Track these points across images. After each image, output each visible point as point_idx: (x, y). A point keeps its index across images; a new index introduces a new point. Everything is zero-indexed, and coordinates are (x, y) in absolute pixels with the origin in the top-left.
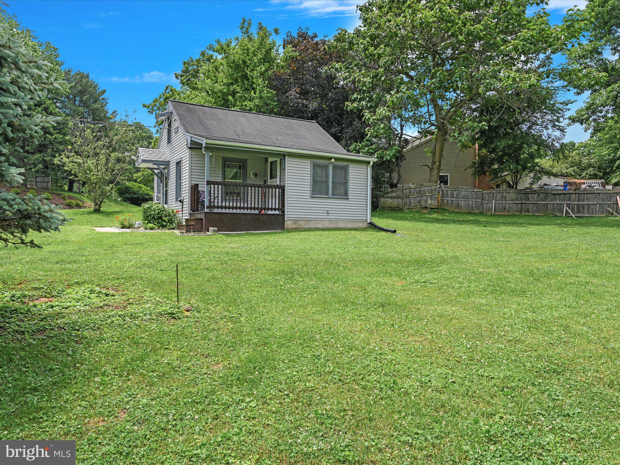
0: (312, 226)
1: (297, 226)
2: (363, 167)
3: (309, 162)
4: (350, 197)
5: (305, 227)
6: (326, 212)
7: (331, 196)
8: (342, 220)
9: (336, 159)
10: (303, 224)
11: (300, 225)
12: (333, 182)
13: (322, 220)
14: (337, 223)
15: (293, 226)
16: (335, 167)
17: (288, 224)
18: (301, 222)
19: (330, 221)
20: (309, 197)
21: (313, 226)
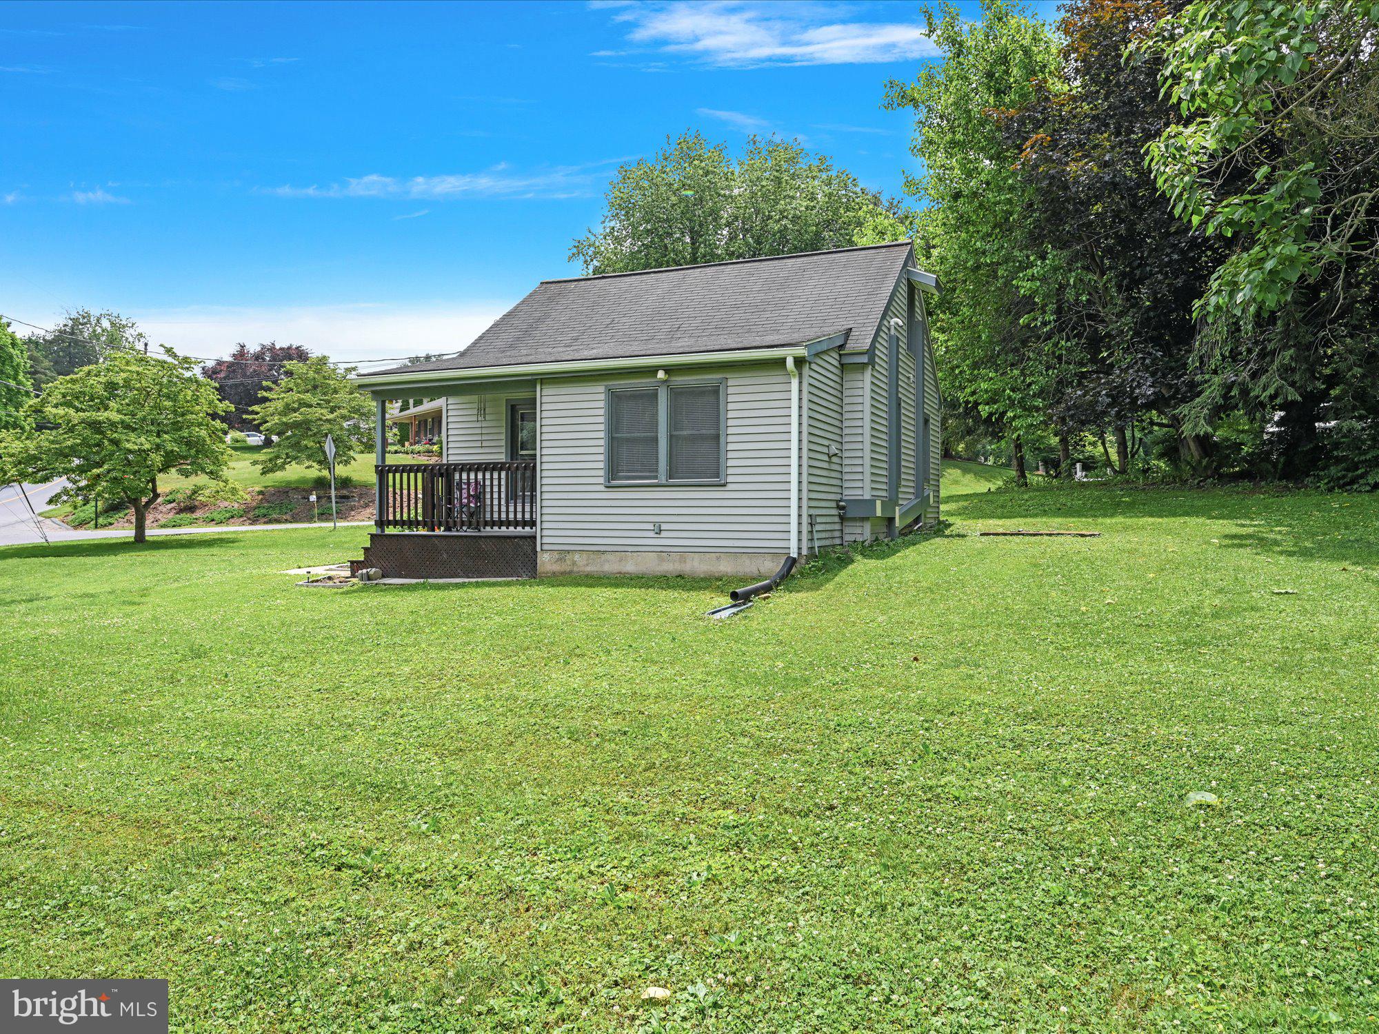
0: (607, 568)
1: (565, 567)
2: (775, 377)
3: (601, 389)
4: (730, 479)
5: (588, 569)
6: (651, 527)
7: (663, 479)
8: (702, 552)
9: (668, 370)
10: (582, 564)
11: (574, 563)
12: (671, 438)
13: (637, 550)
14: (683, 560)
15: (556, 568)
16: (676, 394)
17: (545, 561)
18: (577, 557)
19: (663, 553)
20: (602, 488)
21: (610, 566)
